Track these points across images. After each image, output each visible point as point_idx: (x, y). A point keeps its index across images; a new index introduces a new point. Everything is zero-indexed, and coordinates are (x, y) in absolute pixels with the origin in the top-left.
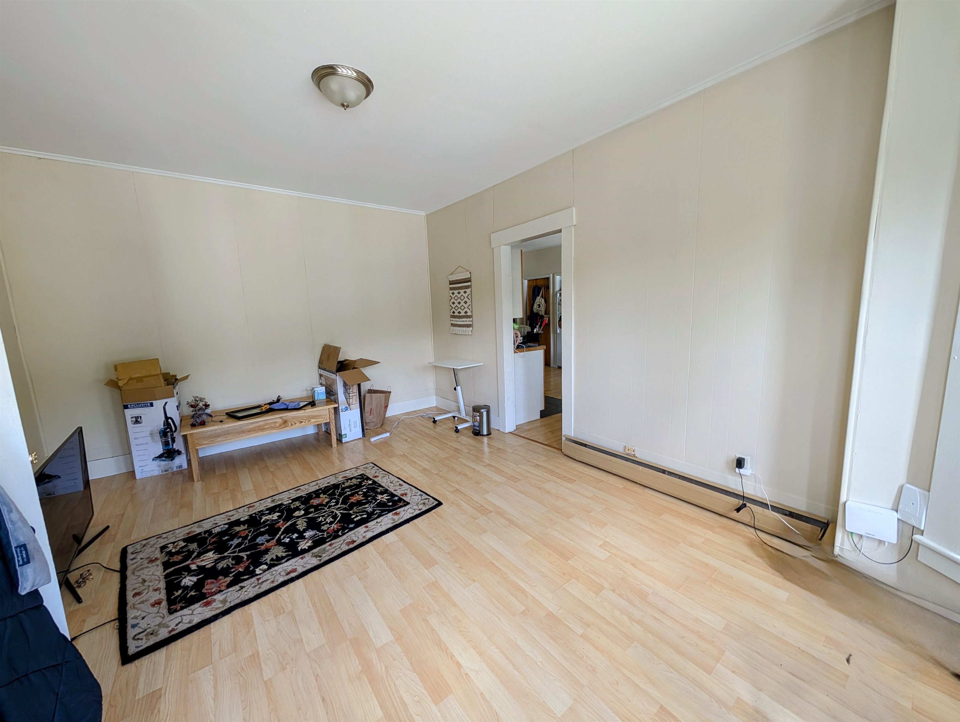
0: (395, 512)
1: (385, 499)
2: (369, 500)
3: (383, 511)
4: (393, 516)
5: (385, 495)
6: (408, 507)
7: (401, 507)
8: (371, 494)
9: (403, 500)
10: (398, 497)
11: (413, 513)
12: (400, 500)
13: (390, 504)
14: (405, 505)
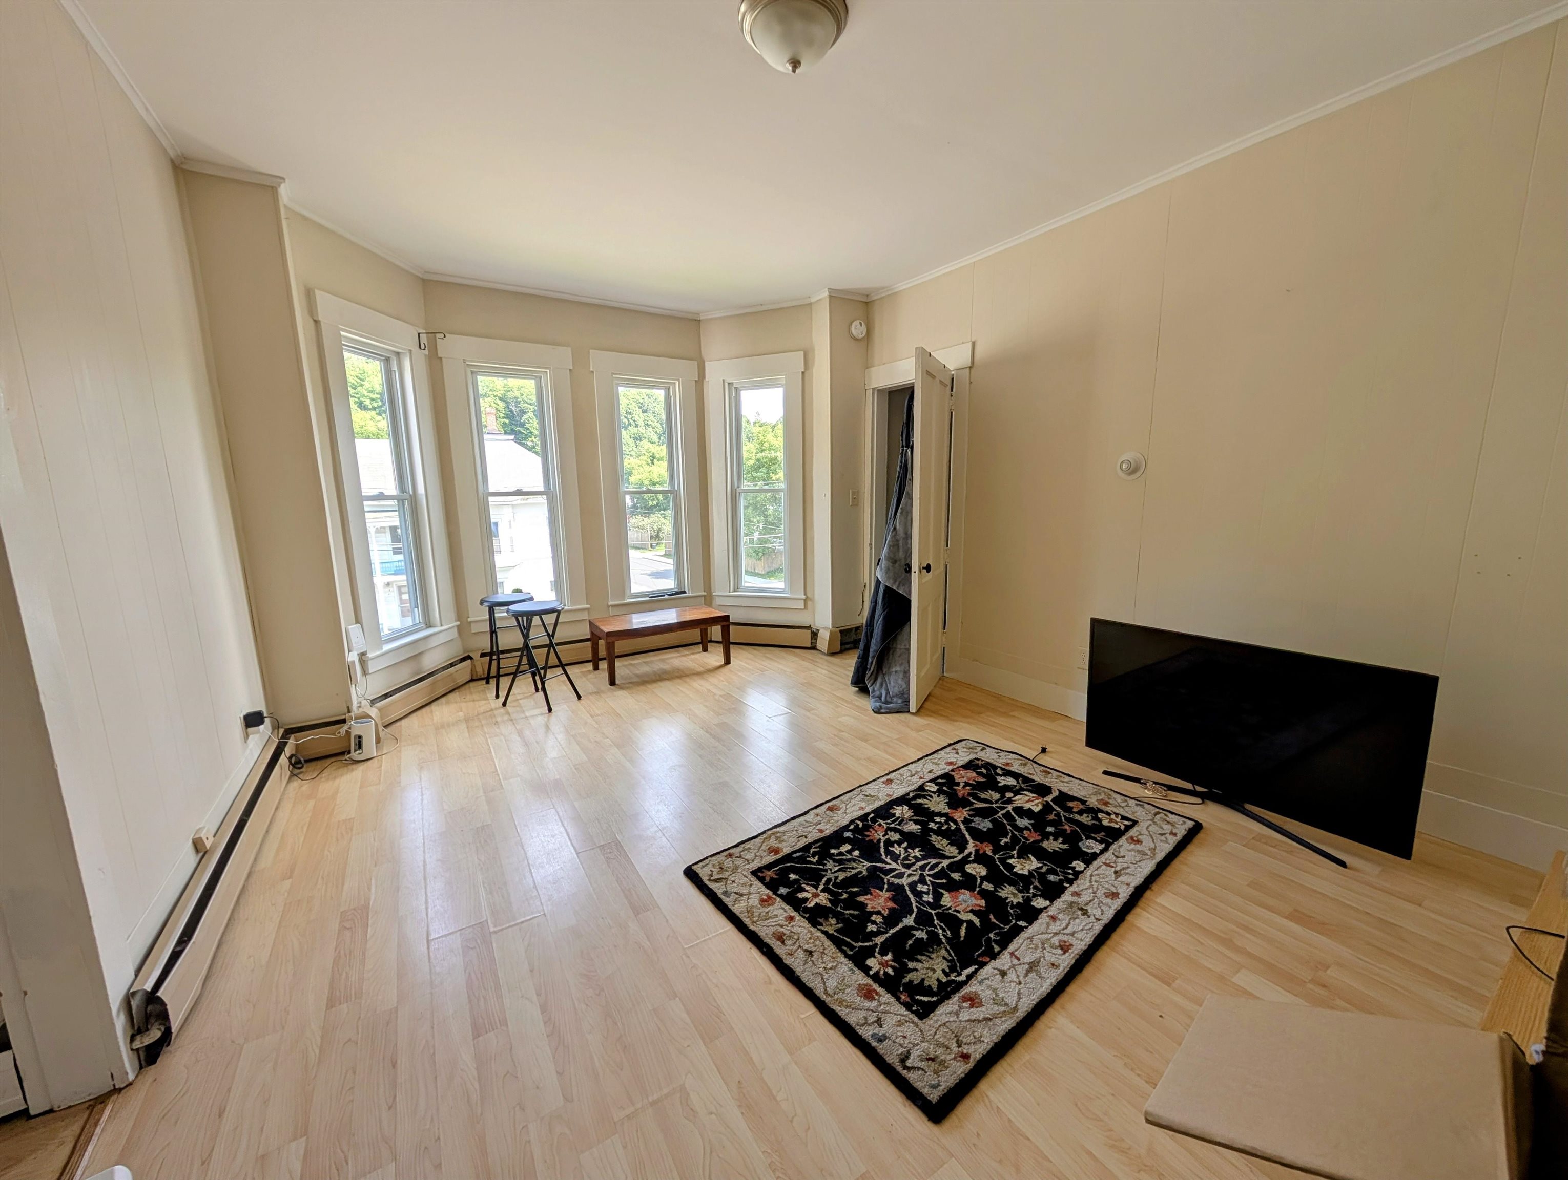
0: (779, 856)
1: (807, 891)
2: (846, 892)
3: (802, 860)
4: (780, 846)
5: (812, 904)
6: (757, 864)
7: (769, 867)
8: (847, 912)
9: (768, 886)
10: (779, 892)
11: (743, 851)
12: (772, 886)
13: (792, 876)
14: (760, 869)
